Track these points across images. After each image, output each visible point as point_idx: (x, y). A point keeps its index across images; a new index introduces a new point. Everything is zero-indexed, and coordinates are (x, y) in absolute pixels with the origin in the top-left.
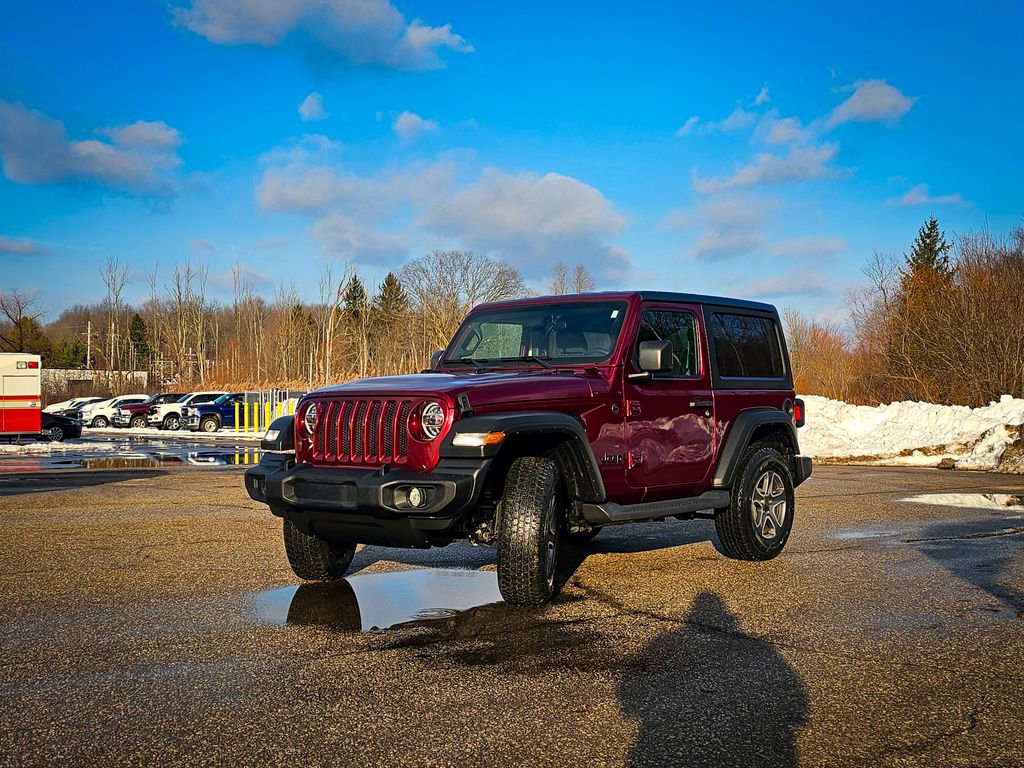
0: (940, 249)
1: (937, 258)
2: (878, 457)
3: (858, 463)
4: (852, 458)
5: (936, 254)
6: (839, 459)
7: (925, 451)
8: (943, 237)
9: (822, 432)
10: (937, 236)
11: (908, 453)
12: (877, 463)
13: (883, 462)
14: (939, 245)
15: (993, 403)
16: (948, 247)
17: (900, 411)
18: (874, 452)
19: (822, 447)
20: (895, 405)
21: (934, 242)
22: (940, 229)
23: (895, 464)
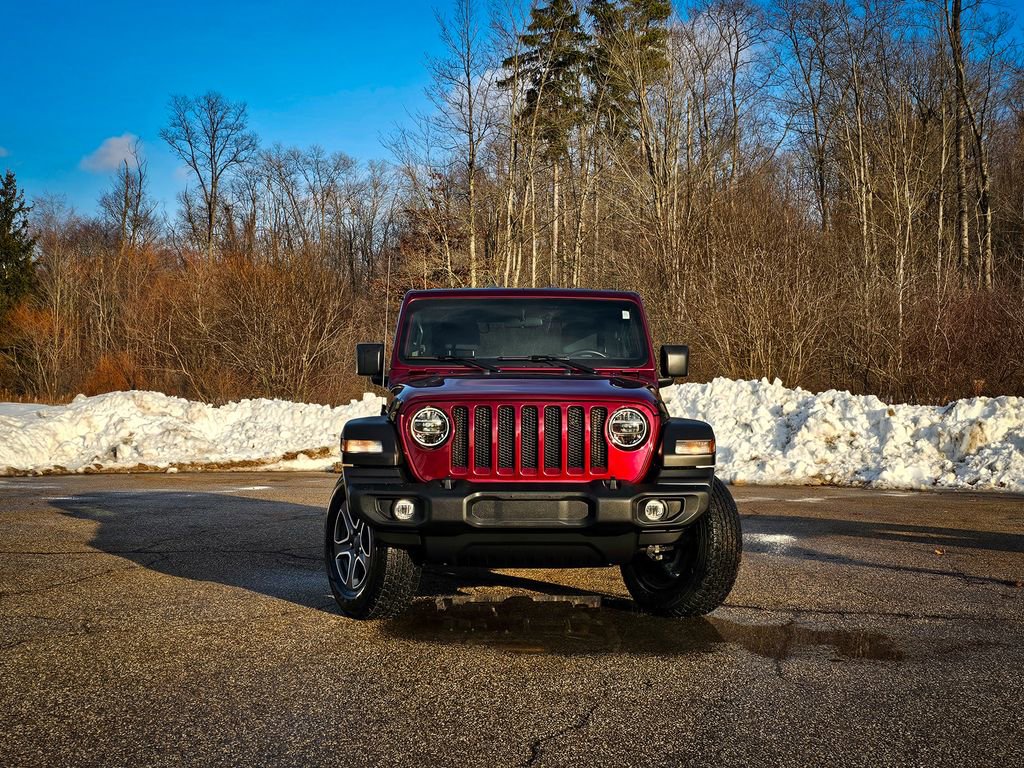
0: (17, 211)
1: (14, 221)
2: (259, 463)
3: (241, 469)
4: (233, 464)
5: (13, 215)
6: (220, 466)
7: (309, 453)
8: (22, 195)
9: (184, 434)
10: (14, 194)
11: (290, 456)
12: (261, 468)
13: (269, 467)
14: (16, 205)
15: (354, 401)
16: (28, 209)
17: (253, 409)
18: (255, 456)
19: (191, 452)
20: (246, 402)
21: (10, 201)
22: (19, 185)
23: (282, 469)
